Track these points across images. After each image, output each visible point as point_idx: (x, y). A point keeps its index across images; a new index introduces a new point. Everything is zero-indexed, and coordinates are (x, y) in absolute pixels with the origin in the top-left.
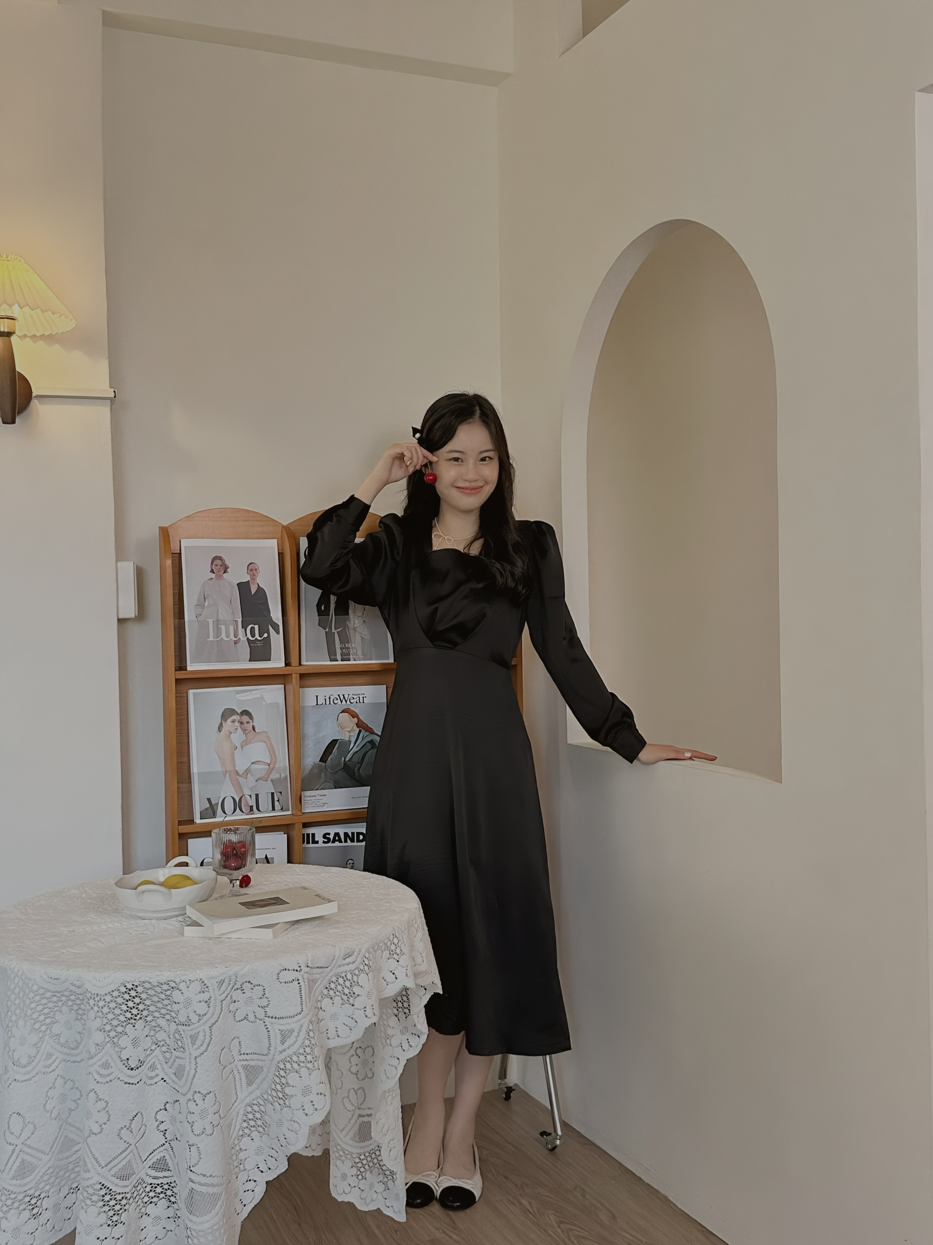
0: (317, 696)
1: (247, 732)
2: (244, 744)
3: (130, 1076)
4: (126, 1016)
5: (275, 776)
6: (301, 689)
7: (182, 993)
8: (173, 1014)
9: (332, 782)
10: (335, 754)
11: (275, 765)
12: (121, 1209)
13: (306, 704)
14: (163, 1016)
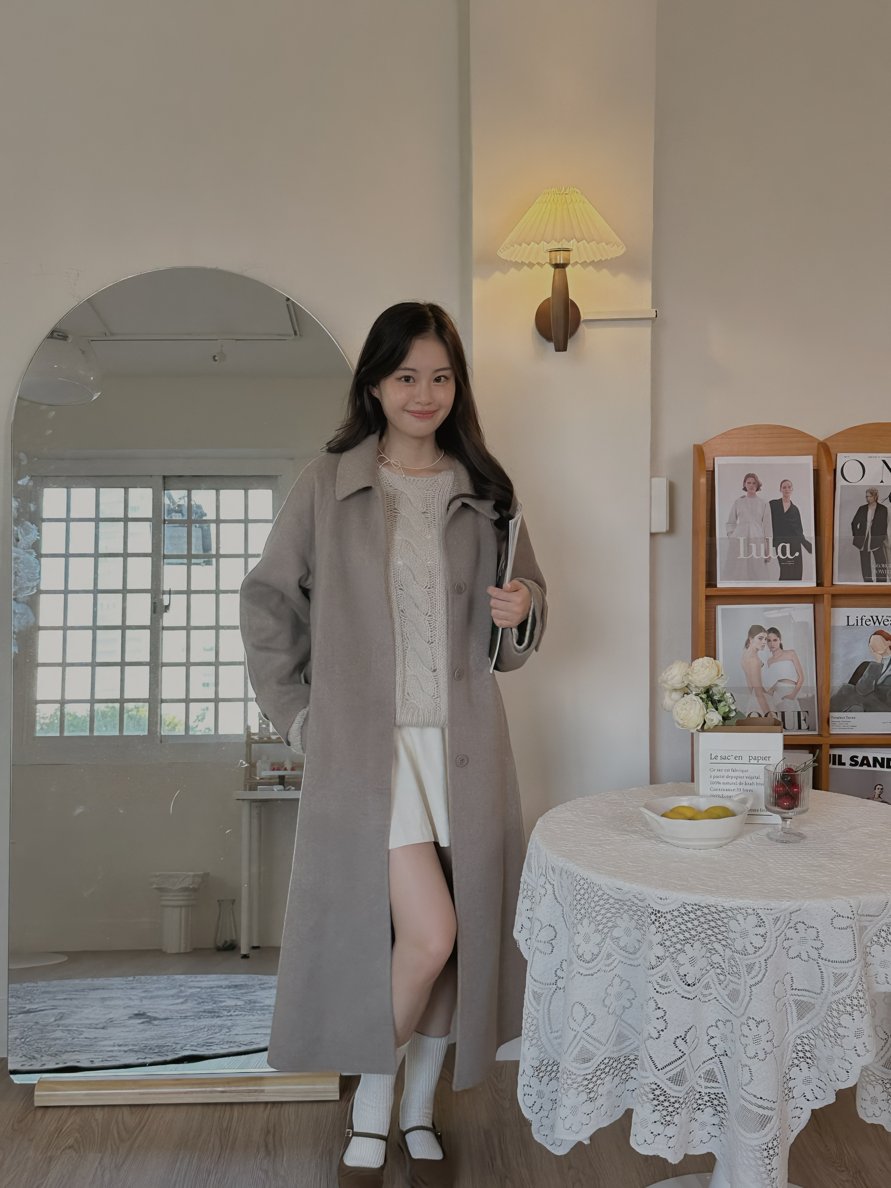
0: (848, 617)
1: (774, 650)
2: (770, 661)
3: (685, 991)
4: (685, 936)
5: (801, 695)
6: (832, 608)
7: (739, 924)
8: (729, 941)
9: (862, 705)
10: (866, 676)
11: (802, 683)
12: (674, 1111)
13: (837, 625)
14: (719, 941)
